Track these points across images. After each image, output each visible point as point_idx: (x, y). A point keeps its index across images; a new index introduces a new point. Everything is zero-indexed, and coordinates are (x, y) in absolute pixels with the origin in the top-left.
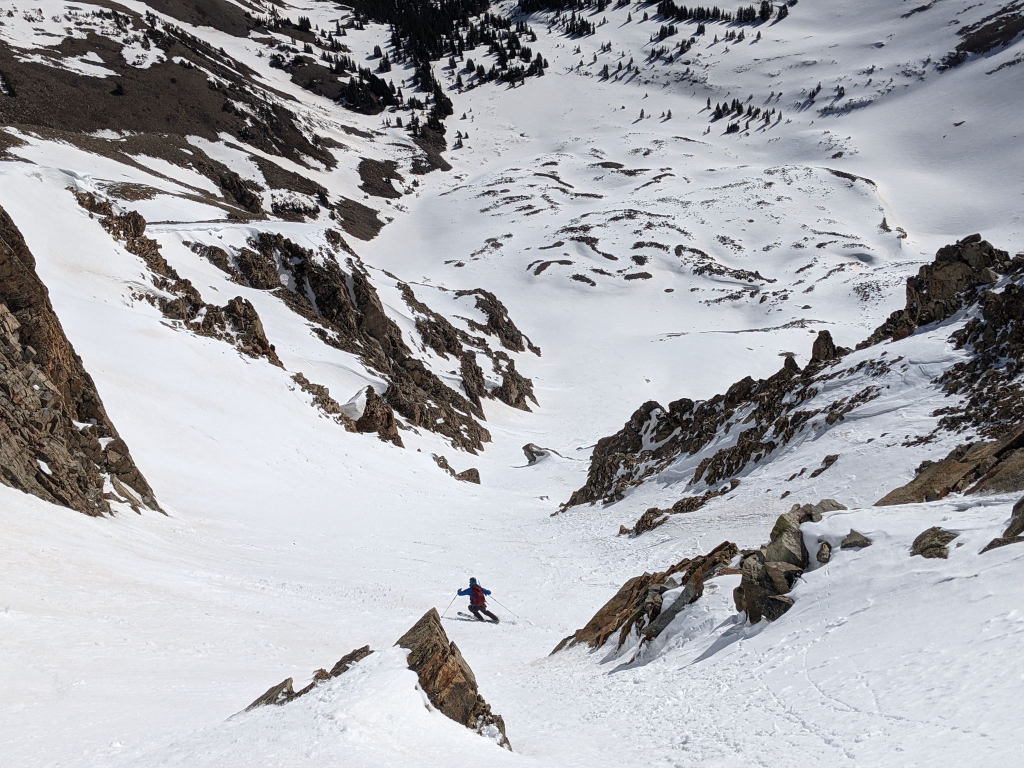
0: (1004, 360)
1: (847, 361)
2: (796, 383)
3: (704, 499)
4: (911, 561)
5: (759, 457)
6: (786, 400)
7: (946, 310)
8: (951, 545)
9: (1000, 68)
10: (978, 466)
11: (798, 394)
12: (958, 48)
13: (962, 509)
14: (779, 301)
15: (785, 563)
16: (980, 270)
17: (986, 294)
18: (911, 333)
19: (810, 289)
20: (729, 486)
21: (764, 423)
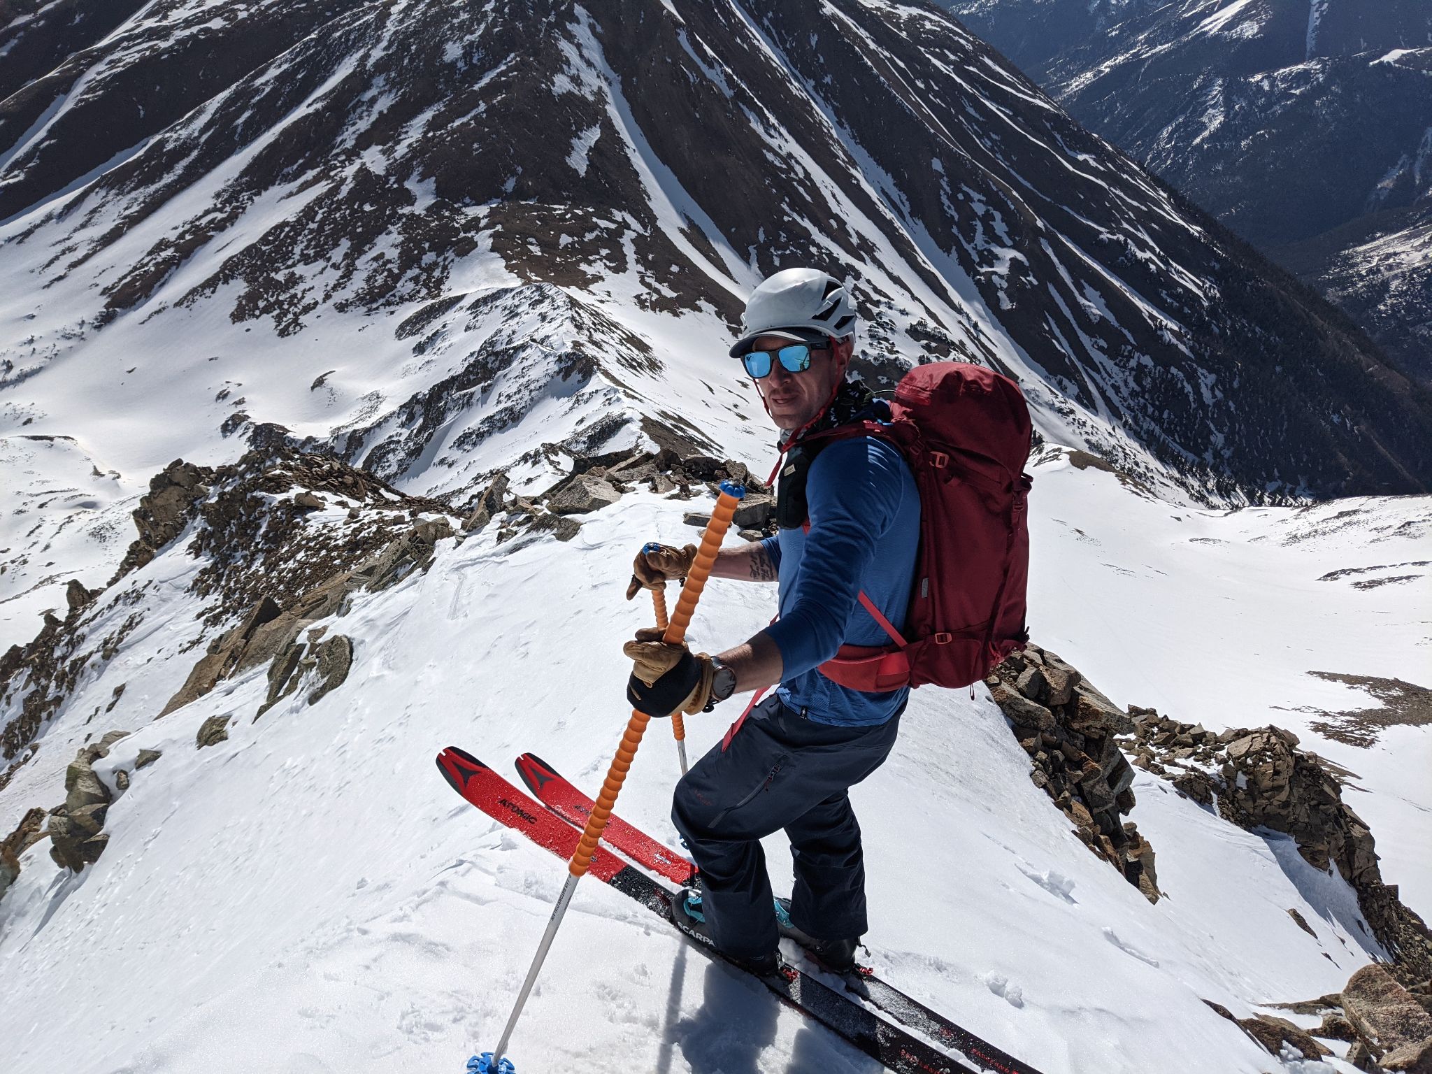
0: (238, 554)
1: (103, 600)
2: (61, 635)
3: (9, 774)
4: (199, 755)
5: (50, 715)
6: (58, 653)
7: (176, 529)
8: (228, 727)
9: (150, 317)
10: (232, 652)
11: (67, 644)
12: (107, 306)
13: (229, 692)
14: (20, 567)
15: (88, 806)
16: (192, 488)
17: (205, 506)
18: (152, 557)
19: (47, 547)
20: (29, 752)
21: (43, 682)
